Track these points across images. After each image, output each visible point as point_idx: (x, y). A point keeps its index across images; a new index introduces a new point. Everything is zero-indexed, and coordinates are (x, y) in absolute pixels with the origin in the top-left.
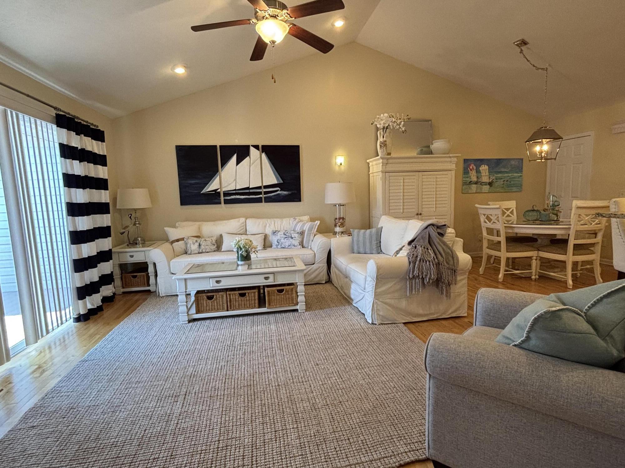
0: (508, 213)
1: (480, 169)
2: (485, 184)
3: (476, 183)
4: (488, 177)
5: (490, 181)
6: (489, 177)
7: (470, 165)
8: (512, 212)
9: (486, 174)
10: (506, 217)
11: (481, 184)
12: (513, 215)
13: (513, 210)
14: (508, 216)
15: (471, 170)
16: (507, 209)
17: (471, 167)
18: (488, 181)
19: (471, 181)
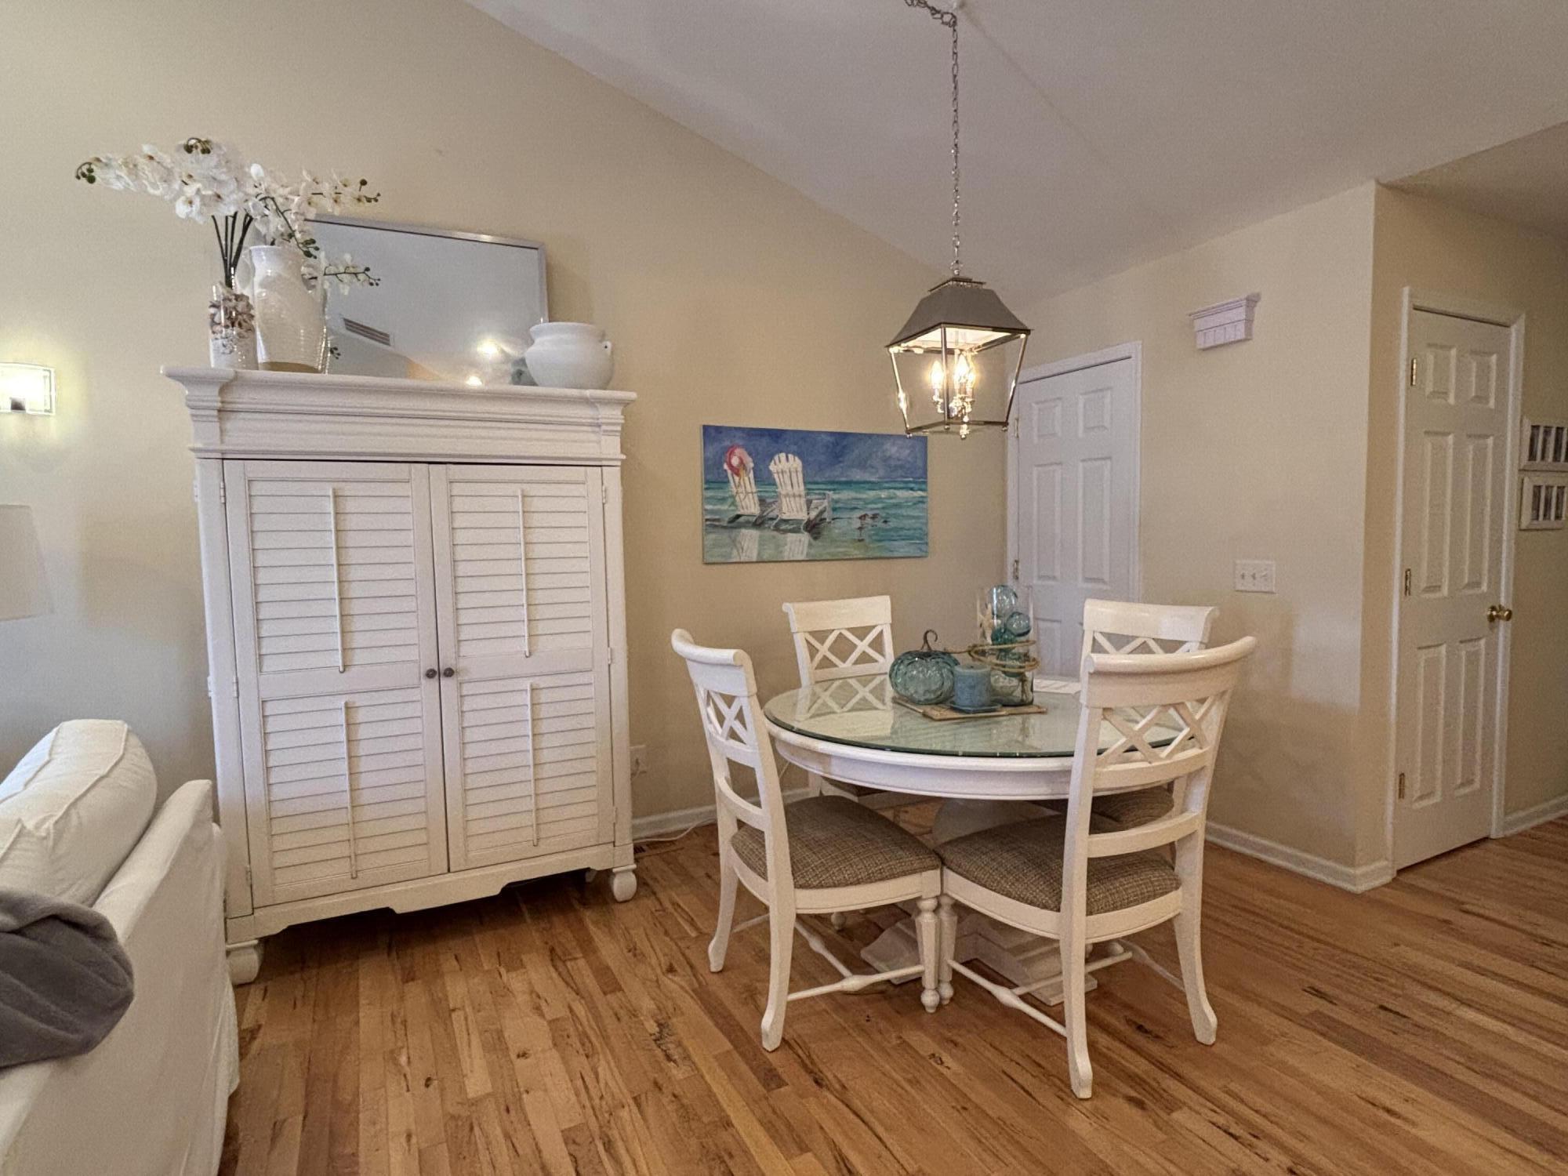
0: (863, 646)
1: (772, 467)
2: (793, 526)
3: (759, 523)
4: (803, 500)
5: (813, 514)
6: (809, 503)
7: (730, 451)
8: (877, 644)
9: (796, 490)
10: (856, 663)
11: (777, 528)
12: (883, 655)
13: (881, 633)
14: (865, 659)
15: (736, 471)
16: (861, 632)
17: (735, 461)
18: (803, 516)
19: (738, 516)
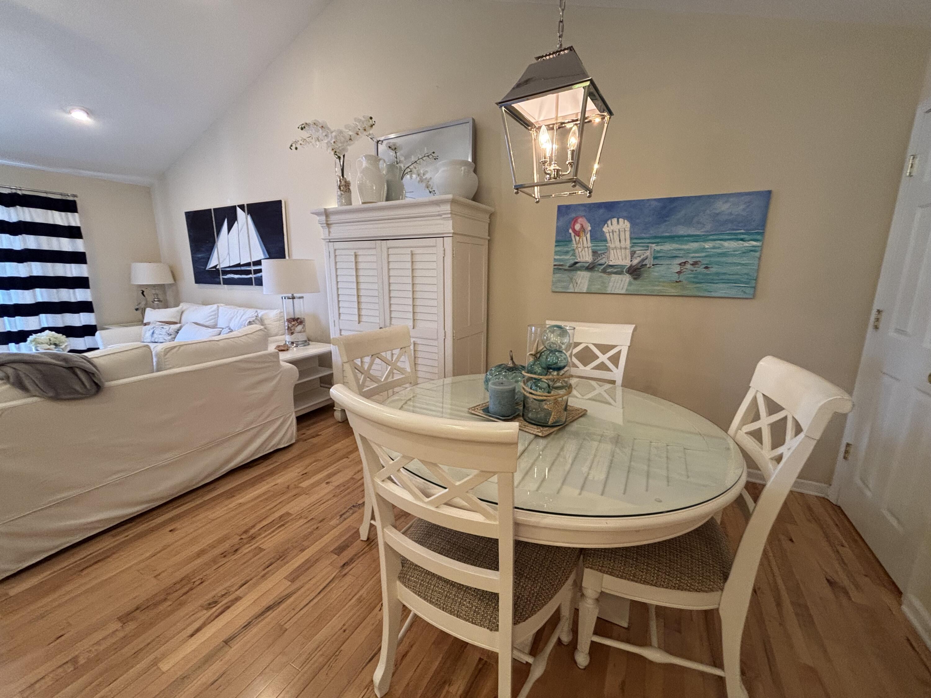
0: (603, 358)
1: (605, 229)
2: (619, 270)
3: (590, 268)
4: (628, 252)
5: (635, 262)
6: (633, 254)
7: (575, 221)
8: (615, 359)
9: (623, 244)
10: (594, 368)
11: (604, 271)
12: (617, 367)
13: (619, 352)
14: (602, 367)
15: (577, 234)
16: (604, 349)
17: (577, 227)
18: (627, 263)
19: (576, 263)
